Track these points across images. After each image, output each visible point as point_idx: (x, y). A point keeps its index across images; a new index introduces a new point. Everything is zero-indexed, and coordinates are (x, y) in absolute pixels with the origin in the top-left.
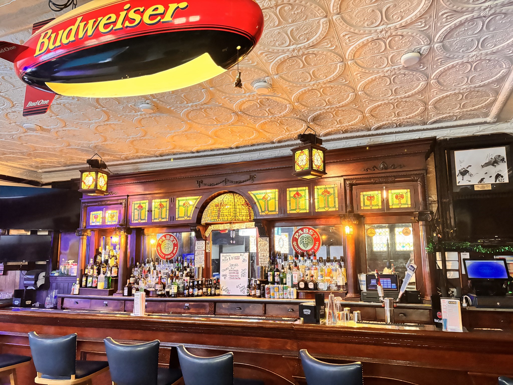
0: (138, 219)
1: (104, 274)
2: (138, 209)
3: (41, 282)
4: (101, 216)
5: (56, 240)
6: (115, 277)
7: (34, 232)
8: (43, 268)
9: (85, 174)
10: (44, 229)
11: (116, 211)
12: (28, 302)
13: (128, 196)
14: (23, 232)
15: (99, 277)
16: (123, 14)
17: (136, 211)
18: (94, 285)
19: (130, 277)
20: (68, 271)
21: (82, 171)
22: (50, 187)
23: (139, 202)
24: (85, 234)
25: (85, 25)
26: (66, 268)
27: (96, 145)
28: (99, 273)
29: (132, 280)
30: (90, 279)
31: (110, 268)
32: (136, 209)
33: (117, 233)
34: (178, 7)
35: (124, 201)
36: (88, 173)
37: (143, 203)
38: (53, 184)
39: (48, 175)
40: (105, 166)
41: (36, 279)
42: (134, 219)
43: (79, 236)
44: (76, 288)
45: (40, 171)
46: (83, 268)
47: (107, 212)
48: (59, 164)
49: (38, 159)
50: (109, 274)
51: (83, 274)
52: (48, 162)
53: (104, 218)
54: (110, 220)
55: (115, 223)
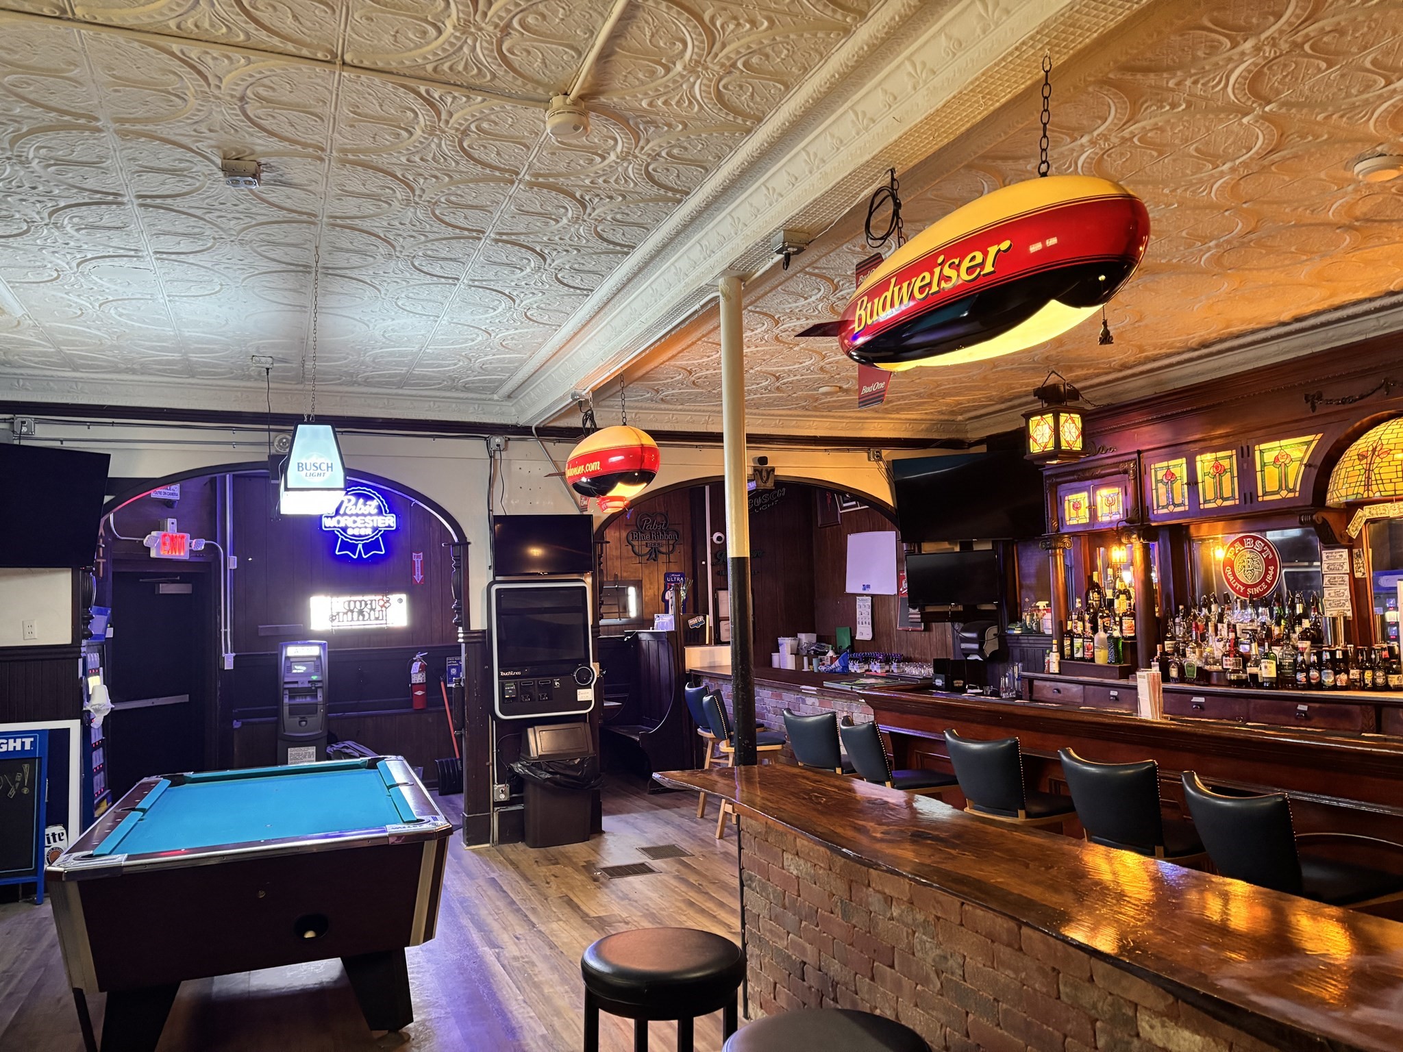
0: (1168, 505)
1: (1105, 631)
2: (1165, 480)
3: (991, 647)
4: (1087, 505)
5: (1008, 558)
6: (1130, 638)
7: (967, 546)
8: (992, 618)
9: (1035, 420)
10: (982, 538)
11: (1116, 490)
12: (958, 683)
13: (1139, 452)
14: (946, 546)
15: (1096, 637)
16: (937, 271)
17: (1160, 485)
18: (1088, 655)
19: (1166, 639)
20: (1038, 624)
21: (1028, 416)
22: (983, 449)
23: (1165, 464)
24: (1060, 544)
25: (900, 289)
26: (1035, 617)
27: (1045, 355)
28: (1095, 630)
29: (1168, 645)
30: (1078, 642)
31: (1117, 619)
32: (1162, 481)
33: (1124, 540)
34: (999, 250)
35: (1132, 465)
36: (1039, 417)
37: (1175, 466)
38: (989, 440)
39: (976, 424)
40: (1075, 394)
41: (981, 640)
42: (1158, 506)
43: (1048, 549)
44: (1053, 661)
45: (960, 418)
46: (1063, 618)
47: (1098, 492)
48: (991, 400)
49: (949, 400)
50: (1116, 634)
51: (1063, 633)
52: (969, 401)
53: (1092, 509)
54: (1106, 510)
55: (1118, 517)
